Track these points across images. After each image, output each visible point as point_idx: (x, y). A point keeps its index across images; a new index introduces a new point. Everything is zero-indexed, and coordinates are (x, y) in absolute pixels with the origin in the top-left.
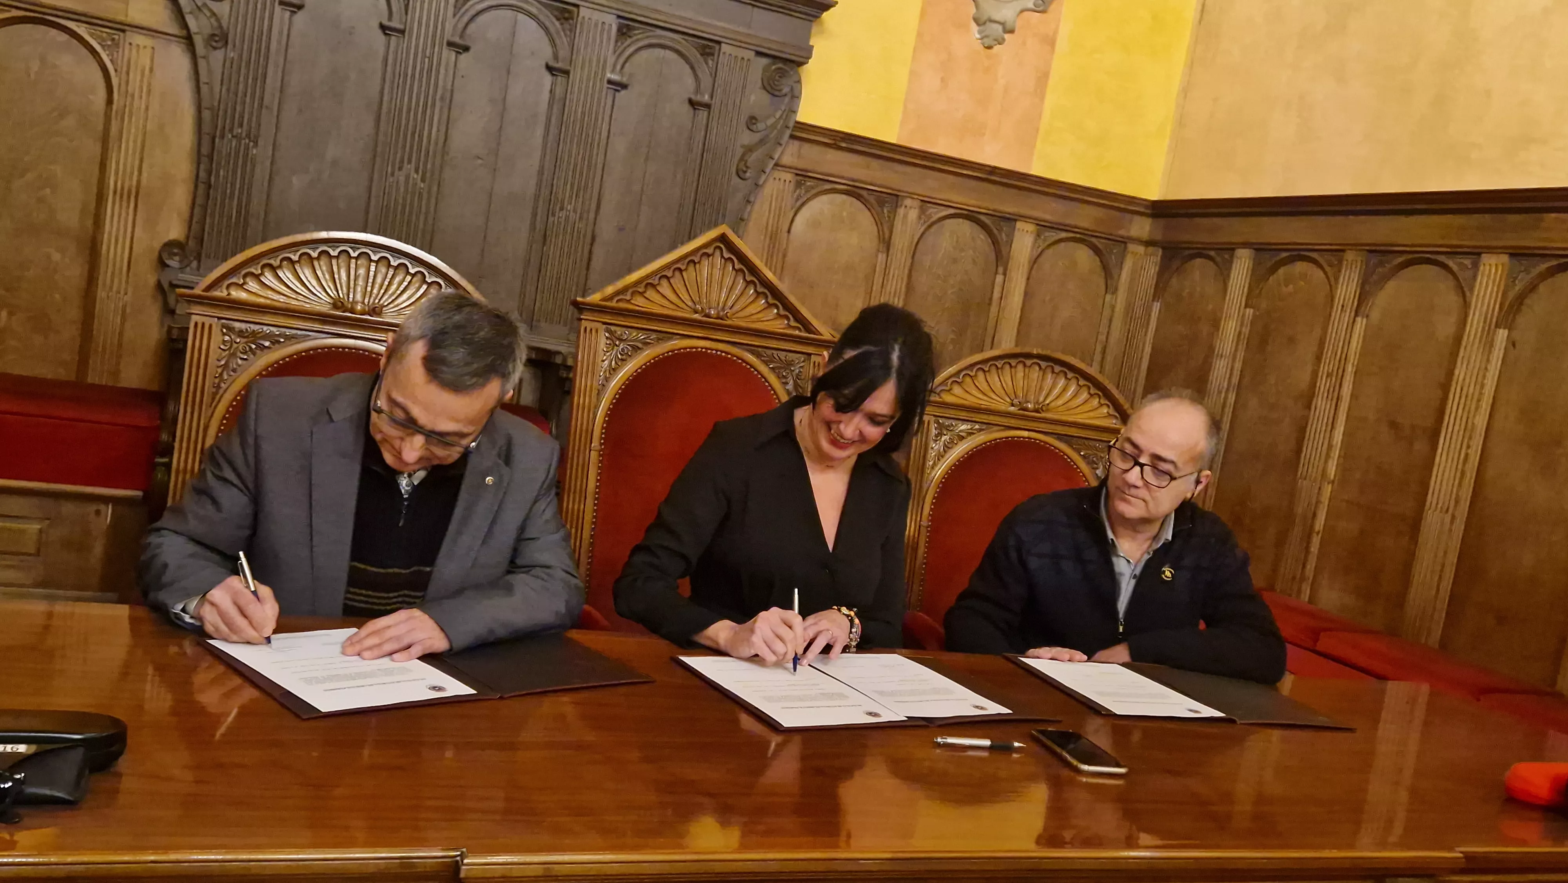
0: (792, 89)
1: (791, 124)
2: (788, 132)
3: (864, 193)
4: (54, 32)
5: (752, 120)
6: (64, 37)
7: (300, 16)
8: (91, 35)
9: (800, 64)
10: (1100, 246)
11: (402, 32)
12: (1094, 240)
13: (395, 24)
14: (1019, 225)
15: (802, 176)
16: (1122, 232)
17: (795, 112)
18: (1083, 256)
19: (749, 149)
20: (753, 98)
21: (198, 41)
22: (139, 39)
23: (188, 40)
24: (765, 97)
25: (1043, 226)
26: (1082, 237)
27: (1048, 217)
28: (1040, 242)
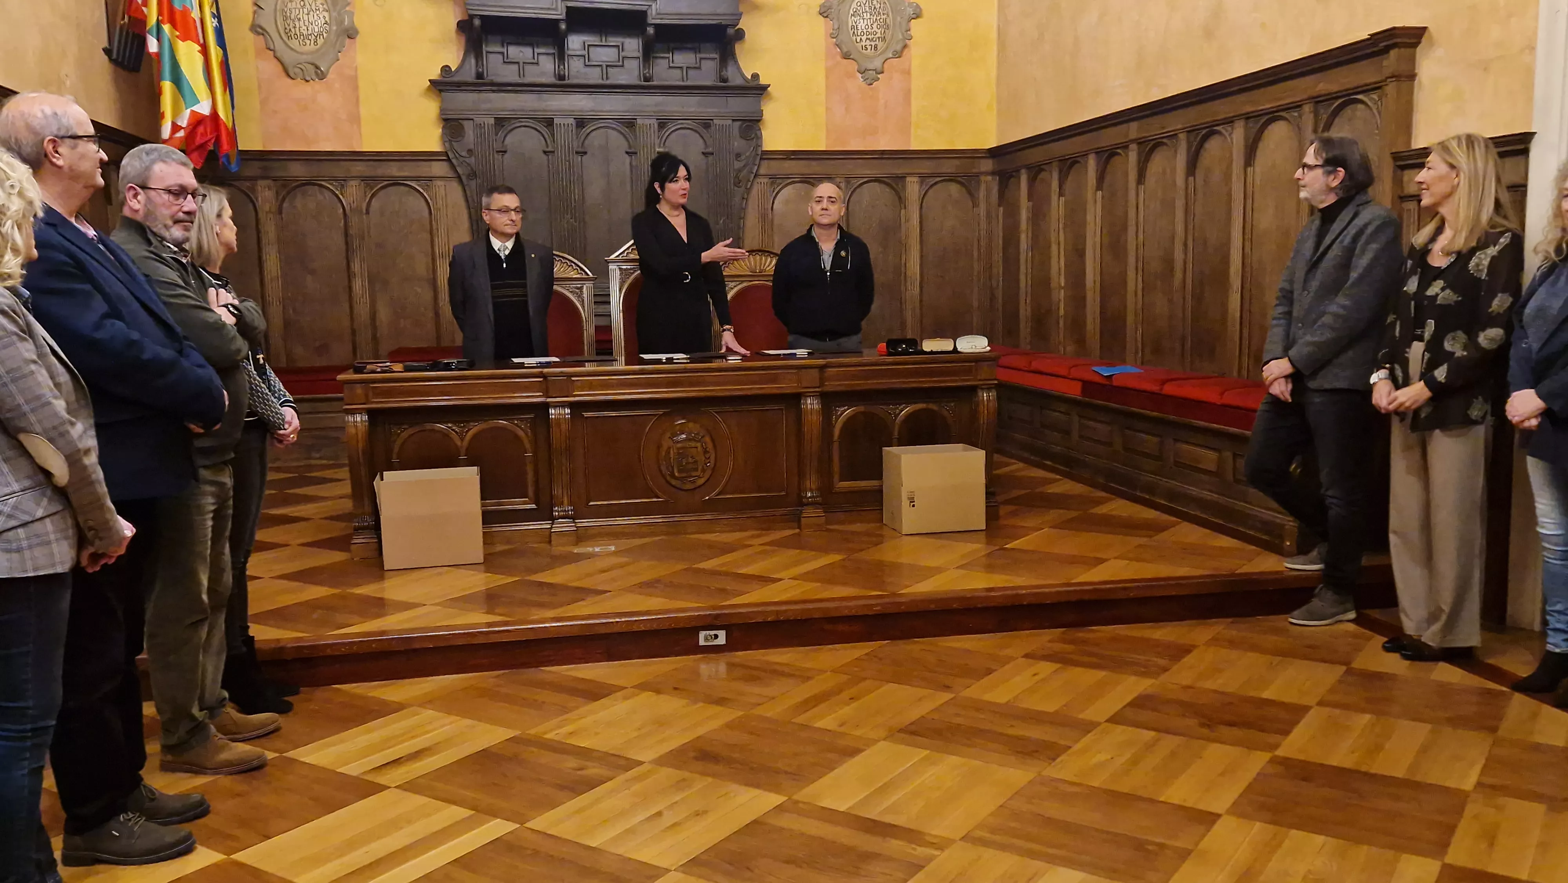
0: (756, 134)
1: (760, 153)
2: (759, 157)
3: (811, 180)
4: (402, 188)
5: (738, 155)
6: (407, 189)
7: (506, 156)
8: (418, 185)
9: (759, 121)
10: (963, 181)
11: (553, 152)
12: (959, 179)
13: (550, 149)
14: (908, 179)
15: (773, 178)
16: (974, 171)
17: (761, 146)
18: (954, 189)
19: (740, 170)
20: (736, 144)
21: (464, 178)
22: (439, 183)
23: (459, 177)
24: (743, 142)
25: (923, 177)
26: (951, 179)
27: (926, 171)
28: (924, 186)
